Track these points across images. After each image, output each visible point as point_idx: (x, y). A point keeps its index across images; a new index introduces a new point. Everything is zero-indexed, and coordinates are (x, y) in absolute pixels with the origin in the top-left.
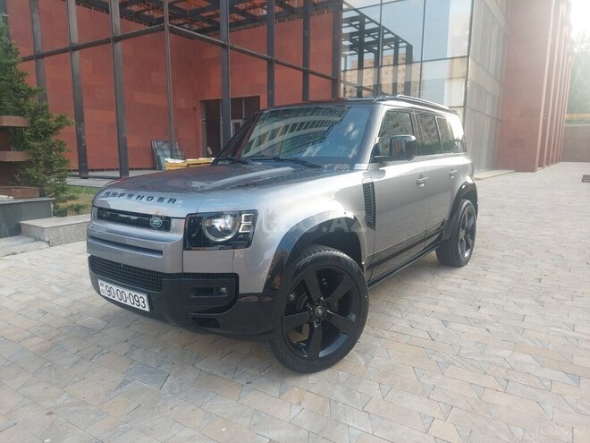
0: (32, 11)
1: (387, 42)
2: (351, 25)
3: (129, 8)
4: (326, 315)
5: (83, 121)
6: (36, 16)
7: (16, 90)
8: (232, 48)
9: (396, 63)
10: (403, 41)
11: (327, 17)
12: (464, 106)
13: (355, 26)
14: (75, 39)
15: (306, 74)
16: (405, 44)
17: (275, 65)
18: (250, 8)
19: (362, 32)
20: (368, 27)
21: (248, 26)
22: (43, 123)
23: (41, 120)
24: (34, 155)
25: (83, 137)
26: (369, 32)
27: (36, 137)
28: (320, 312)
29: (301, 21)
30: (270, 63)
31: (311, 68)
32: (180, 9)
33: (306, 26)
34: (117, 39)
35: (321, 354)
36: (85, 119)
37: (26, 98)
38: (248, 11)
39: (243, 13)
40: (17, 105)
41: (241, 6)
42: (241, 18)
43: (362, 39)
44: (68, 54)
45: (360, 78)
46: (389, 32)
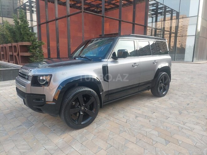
0: (46, 8)
1: (168, 11)
2: (153, 6)
3: (77, 5)
4: (85, 110)
5: (59, 43)
6: (47, 10)
7: (28, 34)
8: (105, 17)
9: (171, 19)
10: (175, 11)
11: (143, 4)
12: (196, 35)
13: (155, 6)
14: (57, 16)
15: (134, 24)
16: (176, 12)
17: (122, 22)
18: (117, 3)
19: (157, 8)
20: (159, 7)
21: (116, 9)
22: (35, 44)
23: (35, 43)
24: (33, 54)
25: (59, 48)
26: (161, 8)
27: (33, 48)
28: (83, 108)
29: (132, 6)
30: (120, 21)
31: (136, 22)
32: (93, 5)
33: (134, 8)
34: (69, 16)
35: (82, 123)
36: (59, 42)
37: (30, 36)
38: (116, 4)
39: (114, 4)
40: (28, 38)
41: (114, 2)
42: (113, 6)
43: (157, 11)
44: (55, 21)
45: (156, 25)
46: (169, 8)
